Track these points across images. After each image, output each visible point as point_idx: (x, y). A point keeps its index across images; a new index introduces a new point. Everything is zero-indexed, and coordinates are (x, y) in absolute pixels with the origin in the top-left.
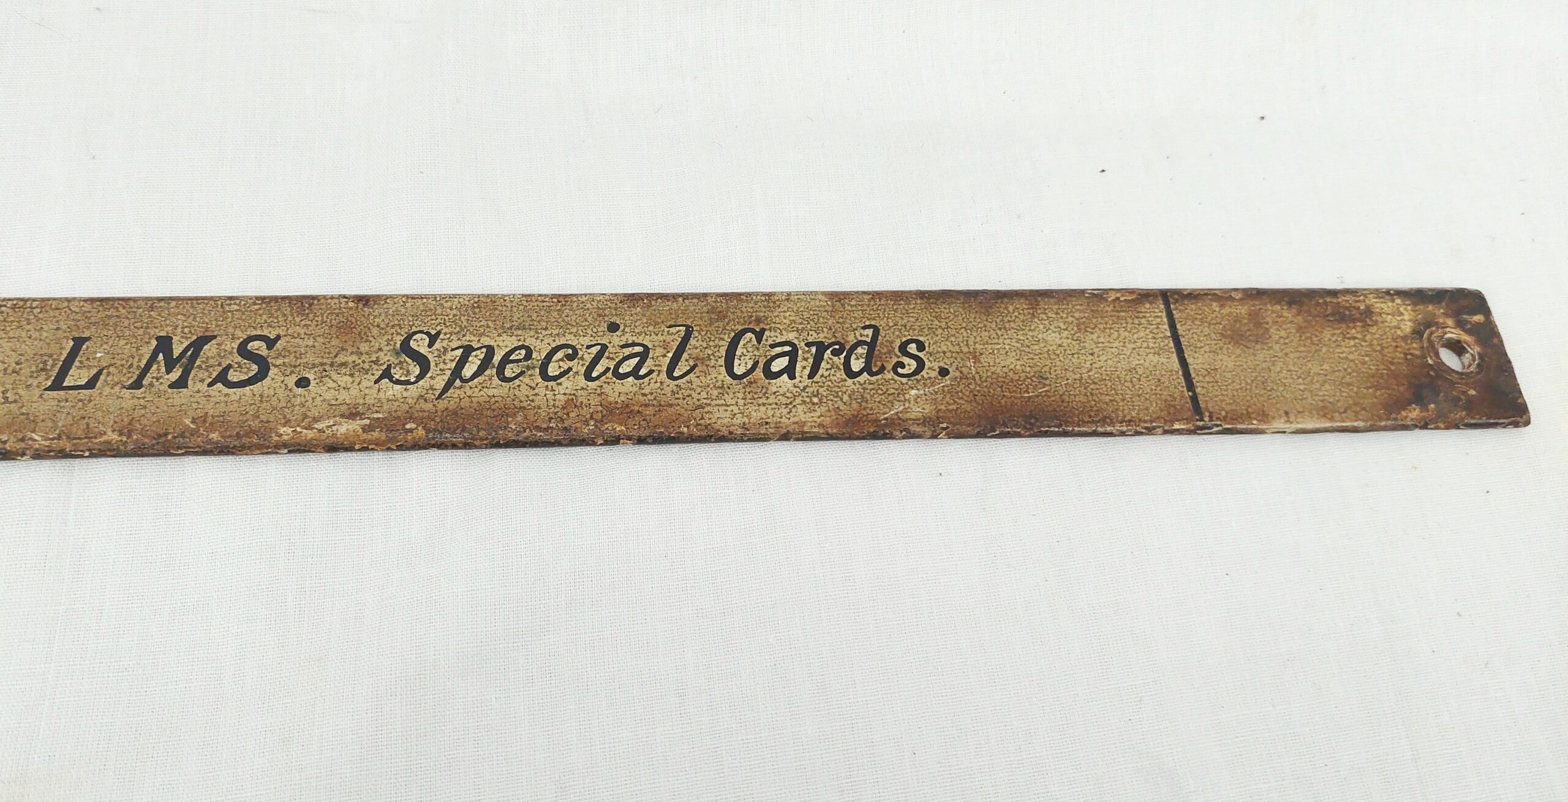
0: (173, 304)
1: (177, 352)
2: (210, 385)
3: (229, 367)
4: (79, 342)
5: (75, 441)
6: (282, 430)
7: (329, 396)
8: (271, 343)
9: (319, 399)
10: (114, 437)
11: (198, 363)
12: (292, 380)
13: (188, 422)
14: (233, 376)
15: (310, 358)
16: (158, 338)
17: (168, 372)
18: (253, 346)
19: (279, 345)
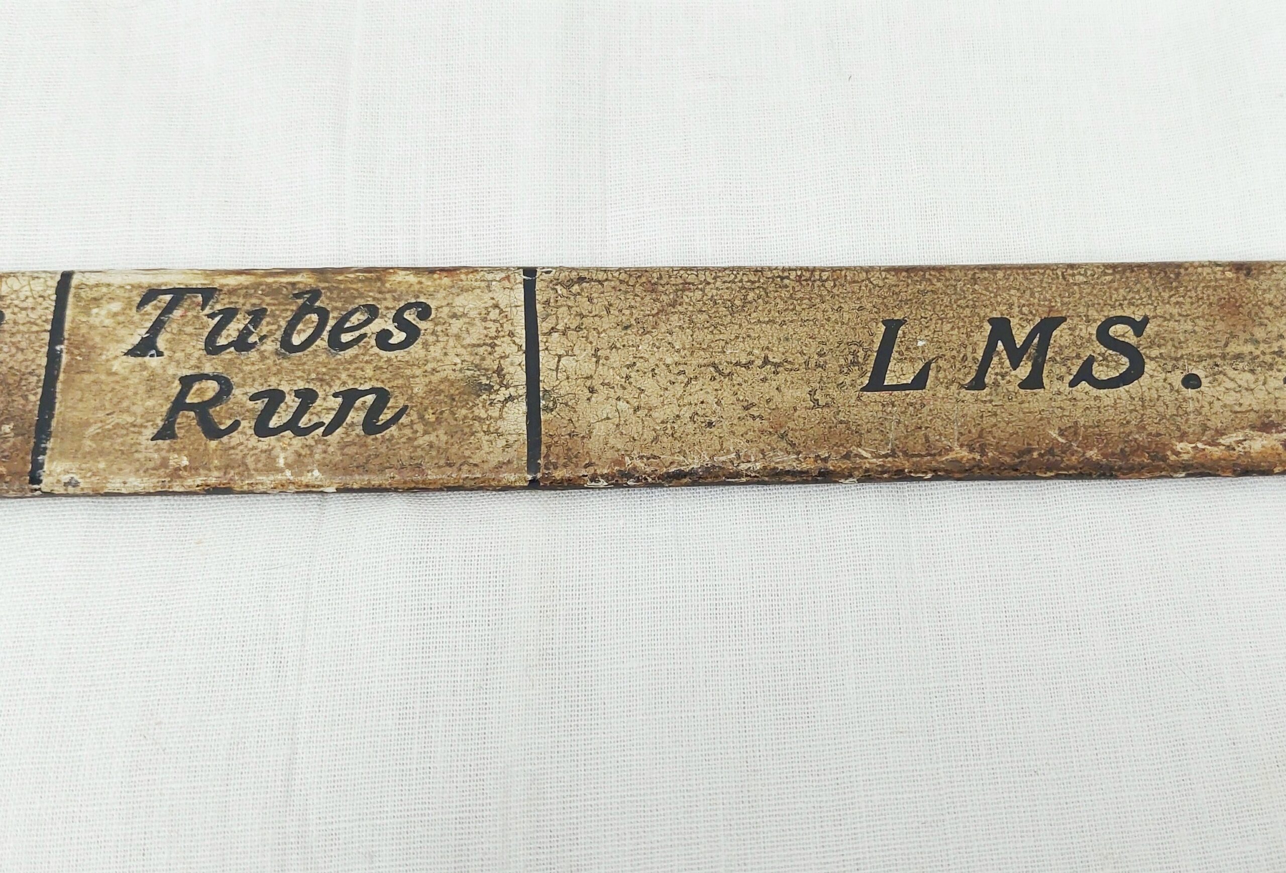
0: (1000, 274)
1: (1020, 339)
2: (1073, 384)
3: (1091, 360)
4: (892, 327)
5: (915, 459)
6: (1179, 446)
7: (1230, 399)
8: (1139, 327)
9: (1217, 405)
10: (964, 454)
11: (1050, 354)
12: (1177, 378)
13: (1054, 434)
14: (1100, 372)
15: (1193, 347)
16: (992, 321)
17: (1015, 366)
18: (1117, 330)
19: (1150, 329)
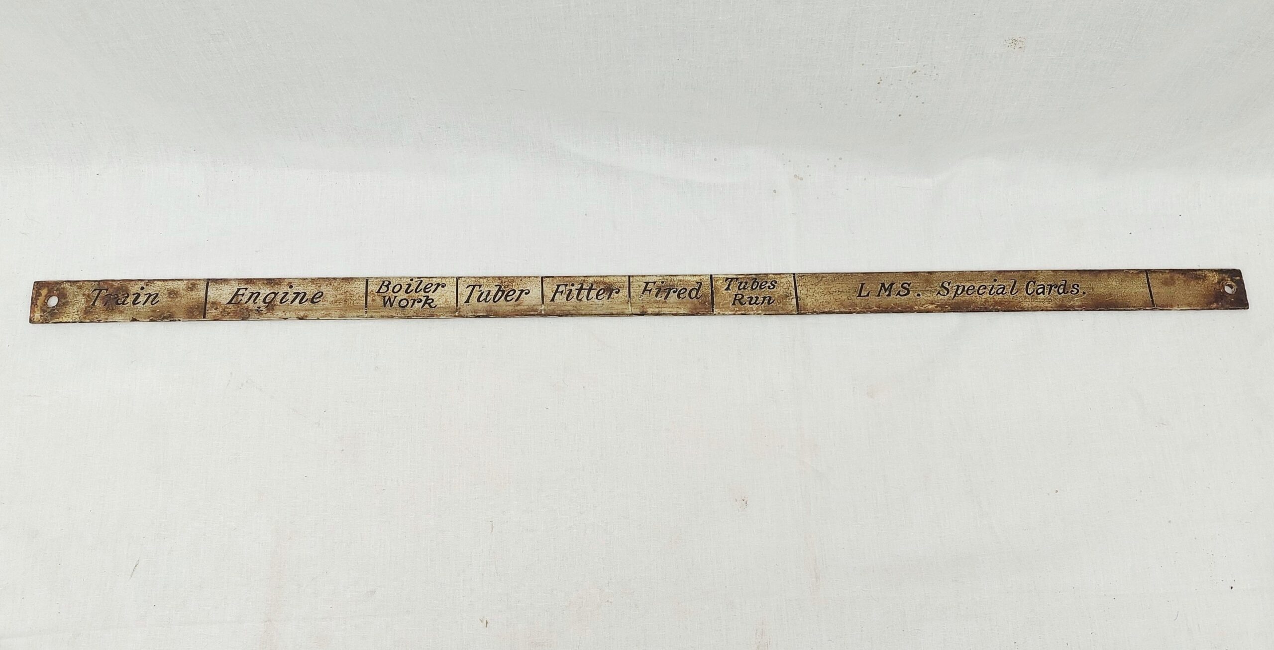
0: (883, 274)
1: (886, 287)
2: (896, 295)
3: (900, 291)
4: (863, 284)
5: (867, 309)
6: (916, 307)
7: (926, 298)
8: (909, 285)
9: (923, 300)
10: (876, 308)
11: (892, 290)
12: (916, 294)
13: (892, 305)
14: (901, 293)
15: (919, 289)
16: (881, 283)
17: (885, 292)
18: (905, 285)
19: (911, 285)
